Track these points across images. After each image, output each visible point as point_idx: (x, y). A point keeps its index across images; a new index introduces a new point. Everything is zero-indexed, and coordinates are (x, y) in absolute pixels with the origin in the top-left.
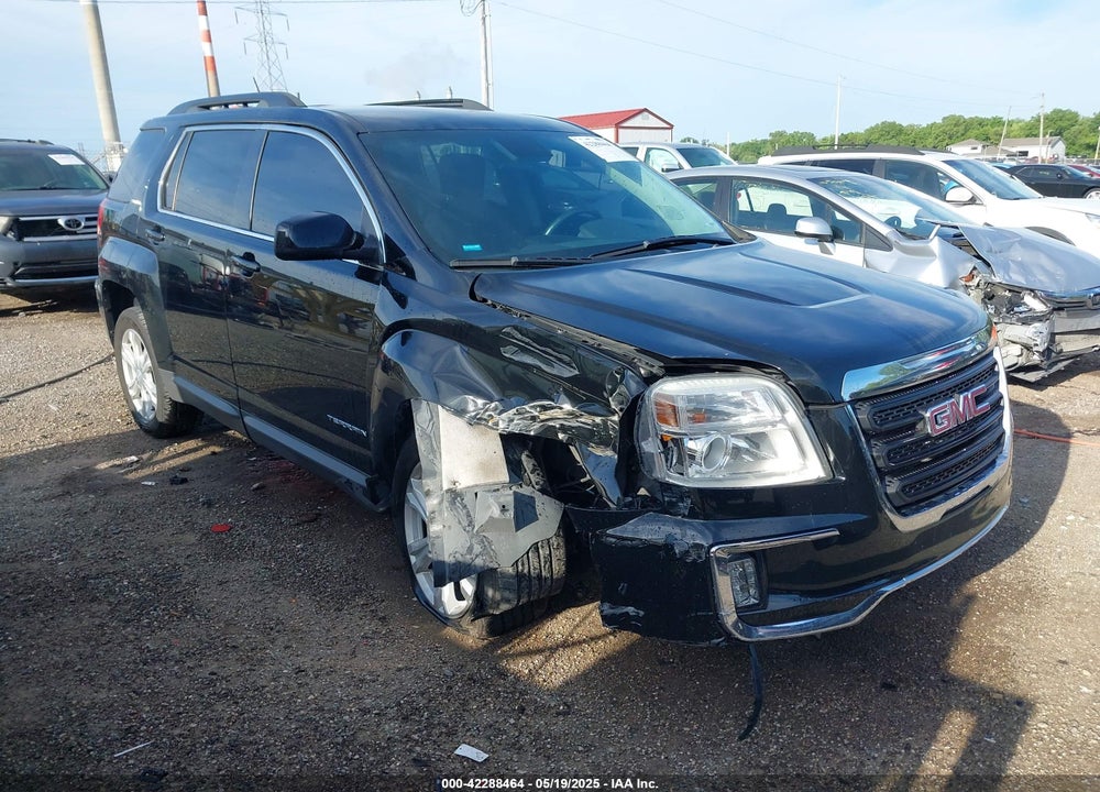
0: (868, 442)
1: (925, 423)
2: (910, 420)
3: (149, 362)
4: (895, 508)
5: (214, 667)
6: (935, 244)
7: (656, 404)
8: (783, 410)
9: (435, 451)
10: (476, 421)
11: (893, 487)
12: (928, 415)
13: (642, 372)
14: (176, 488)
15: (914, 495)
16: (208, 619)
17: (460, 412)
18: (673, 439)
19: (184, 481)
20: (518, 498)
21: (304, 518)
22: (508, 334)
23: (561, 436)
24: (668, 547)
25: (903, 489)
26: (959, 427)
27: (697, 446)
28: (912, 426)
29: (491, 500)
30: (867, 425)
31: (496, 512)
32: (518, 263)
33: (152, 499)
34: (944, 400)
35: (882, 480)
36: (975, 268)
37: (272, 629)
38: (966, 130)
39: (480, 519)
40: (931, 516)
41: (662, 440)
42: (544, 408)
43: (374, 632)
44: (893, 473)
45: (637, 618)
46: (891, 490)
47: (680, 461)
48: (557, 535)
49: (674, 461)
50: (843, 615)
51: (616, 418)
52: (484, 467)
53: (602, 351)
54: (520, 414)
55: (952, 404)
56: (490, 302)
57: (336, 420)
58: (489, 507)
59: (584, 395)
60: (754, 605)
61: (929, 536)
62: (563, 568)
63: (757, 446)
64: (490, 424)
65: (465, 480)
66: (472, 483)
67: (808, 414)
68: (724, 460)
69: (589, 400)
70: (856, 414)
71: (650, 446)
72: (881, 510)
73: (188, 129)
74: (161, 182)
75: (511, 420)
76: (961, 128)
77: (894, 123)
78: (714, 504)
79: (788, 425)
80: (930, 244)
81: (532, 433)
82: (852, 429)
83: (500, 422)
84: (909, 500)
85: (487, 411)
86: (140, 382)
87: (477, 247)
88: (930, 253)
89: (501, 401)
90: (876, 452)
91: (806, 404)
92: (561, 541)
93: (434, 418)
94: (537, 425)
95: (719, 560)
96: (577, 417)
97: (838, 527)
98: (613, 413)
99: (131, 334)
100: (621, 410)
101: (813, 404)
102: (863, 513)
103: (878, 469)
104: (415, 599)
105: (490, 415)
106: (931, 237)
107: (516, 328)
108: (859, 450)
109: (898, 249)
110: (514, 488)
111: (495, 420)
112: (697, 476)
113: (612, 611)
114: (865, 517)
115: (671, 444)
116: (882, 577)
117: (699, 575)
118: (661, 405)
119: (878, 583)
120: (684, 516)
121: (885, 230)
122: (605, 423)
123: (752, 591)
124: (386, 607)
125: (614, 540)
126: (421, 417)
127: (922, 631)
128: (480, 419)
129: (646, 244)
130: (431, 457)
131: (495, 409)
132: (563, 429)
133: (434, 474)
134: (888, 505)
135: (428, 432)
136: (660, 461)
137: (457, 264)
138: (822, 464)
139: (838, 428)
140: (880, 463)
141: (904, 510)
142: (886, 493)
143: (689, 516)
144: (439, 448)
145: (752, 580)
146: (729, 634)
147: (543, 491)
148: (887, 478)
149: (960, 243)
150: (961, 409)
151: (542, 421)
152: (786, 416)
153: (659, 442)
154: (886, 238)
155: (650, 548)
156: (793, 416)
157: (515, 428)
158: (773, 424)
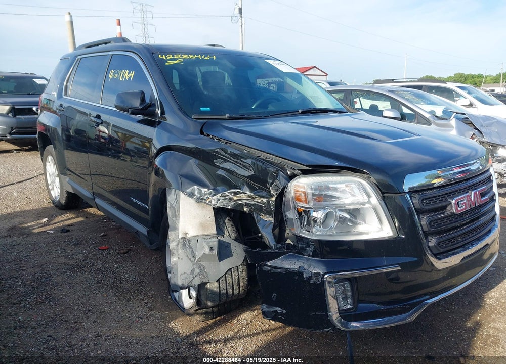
0: (418, 216)
1: (452, 207)
2: (444, 204)
3: (57, 172)
4: (434, 254)
5: (51, 332)
6: (453, 122)
7: (295, 190)
8: (369, 196)
9: (176, 216)
10: (200, 200)
11: (432, 242)
12: (454, 201)
13: (289, 173)
14: (63, 234)
15: (445, 247)
16: (56, 304)
17: (191, 195)
18: (304, 211)
19: (68, 231)
20: (220, 243)
21: (122, 251)
22: (218, 153)
23: (245, 209)
24: (300, 274)
25: (439, 244)
26: (471, 209)
27: (318, 215)
28: (445, 208)
29: (205, 244)
30: (418, 206)
31: (207, 251)
32: (230, 117)
33: (49, 239)
34: (463, 194)
35: (426, 238)
36: (474, 134)
37: (89, 311)
38: (465, 80)
39: (199, 255)
40: (454, 260)
41: (298, 211)
42: (236, 193)
43: (144, 315)
44: (433, 234)
45: (282, 314)
46: (432, 244)
47: (309, 224)
48: (243, 265)
49: (305, 224)
50: (402, 316)
51: (274, 199)
52: (203, 226)
53: (267, 161)
54: (223, 196)
55: (467, 196)
56: (211, 136)
57: (134, 200)
58: (204, 248)
59: (257, 186)
60: (350, 309)
61: (454, 272)
62: (246, 283)
63: (355, 217)
64: (207, 202)
65: (192, 233)
66: (195, 234)
67: (384, 199)
68: (333, 223)
69: (260, 189)
70: (411, 200)
71: (291, 215)
72: (425, 255)
73: (79, 57)
74: (65, 83)
75: (218, 200)
76: (463, 79)
77: (431, 76)
78: (328, 249)
79: (371, 204)
80: (451, 122)
81: (229, 207)
82: (409, 209)
83: (213, 201)
84: (442, 250)
85: (205, 195)
86: (54, 182)
87: (208, 109)
88: (450, 126)
89: (214, 189)
90: (423, 222)
91: (383, 193)
92: (245, 268)
93: (177, 198)
94: (232, 203)
95: (329, 282)
96: (253, 198)
97: (400, 265)
98: (272, 196)
99: (50, 158)
100: (276, 194)
101: (387, 193)
102: (414, 257)
103: (424, 232)
104: (170, 297)
105: (207, 197)
106: (452, 118)
107: (222, 149)
108: (413, 221)
109: (434, 124)
110: (219, 238)
111: (210, 200)
112: (318, 233)
113: (268, 309)
114: (417, 259)
115: (303, 214)
116: (425, 295)
117: (318, 290)
118: (298, 191)
119: (423, 299)
120: (309, 256)
121: (427, 116)
122: (268, 202)
123: (349, 301)
124: (153, 301)
125: (269, 268)
126: (171, 198)
127: (449, 324)
128: (202, 199)
129: (300, 111)
130: (174, 219)
131: (210, 193)
132: (247, 205)
133: (176, 229)
134: (429, 253)
135: (174, 206)
136: (297, 223)
137: (196, 117)
138: (391, 228)
139: (402, 208)
140: (426, 229)
141: (438, 256)
142: (429, 246)
143: (313, 256)
144: (179, 214)
145: (349, 294)
146: (334, 327)
147: (236, 239)
148: (429, 237)
149: (466, 122)
150: (472, 199)
151: (235, 201)
152: (371, 199)
153: (296, 212)
154: (428, 119)
155: (290, 274)
156: (375, 200)
157: (220, 205)
158: (364, 204)
